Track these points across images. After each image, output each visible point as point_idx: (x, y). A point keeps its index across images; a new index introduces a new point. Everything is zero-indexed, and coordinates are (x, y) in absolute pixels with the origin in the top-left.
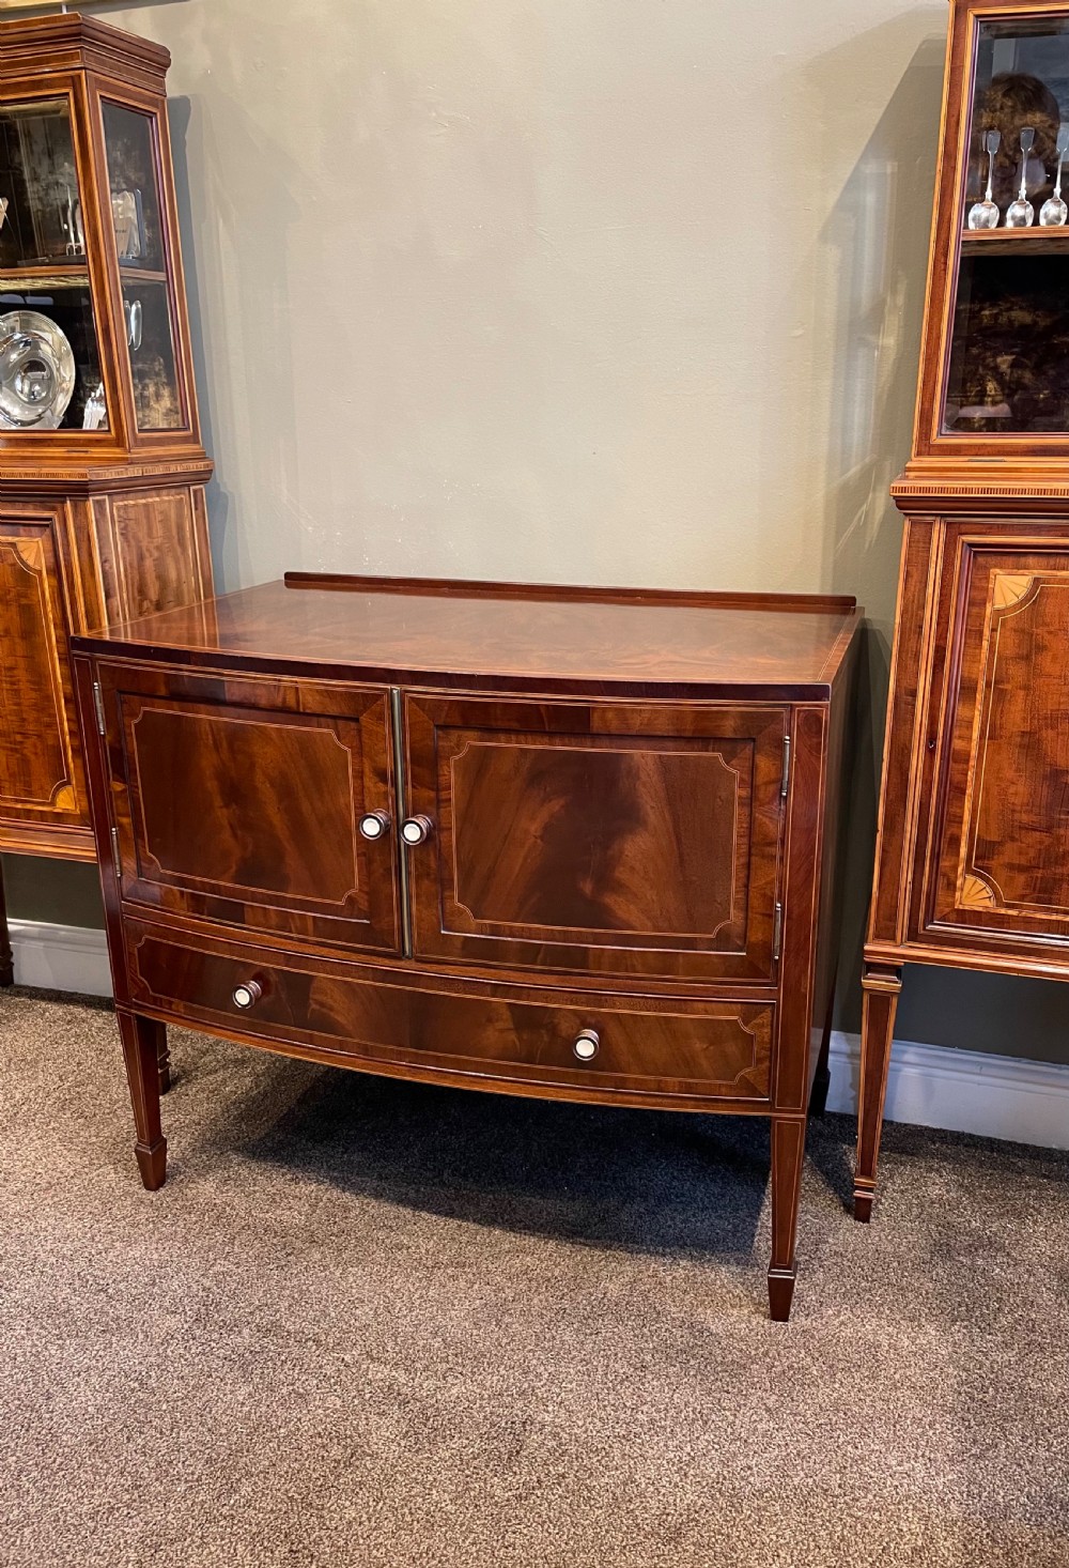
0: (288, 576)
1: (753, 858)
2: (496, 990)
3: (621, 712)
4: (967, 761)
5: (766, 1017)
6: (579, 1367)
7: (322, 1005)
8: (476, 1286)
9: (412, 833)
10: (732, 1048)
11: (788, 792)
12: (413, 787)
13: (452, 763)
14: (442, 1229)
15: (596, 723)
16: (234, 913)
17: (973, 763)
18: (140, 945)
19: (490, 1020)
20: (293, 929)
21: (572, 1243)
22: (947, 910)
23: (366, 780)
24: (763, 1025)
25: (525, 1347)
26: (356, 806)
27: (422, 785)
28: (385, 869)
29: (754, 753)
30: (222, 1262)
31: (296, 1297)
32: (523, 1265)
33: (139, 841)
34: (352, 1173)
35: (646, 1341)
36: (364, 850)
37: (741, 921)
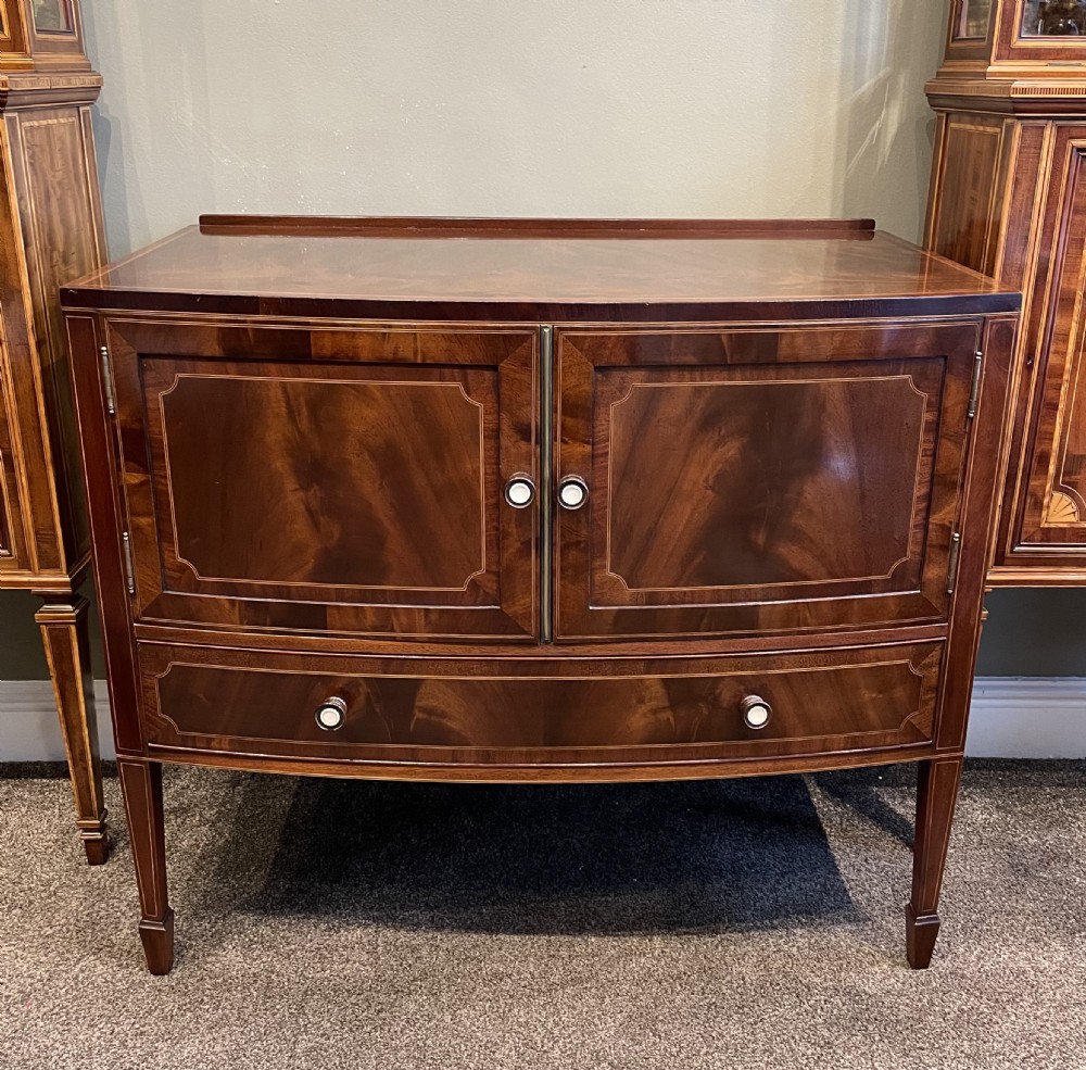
0: (203, 219)
1: (935, 488)
2: (651, 665)
3: (811, 336)
4: (1061, 376)
5: (936, 654)
6: (766, 1059)
7: (430, 711)
8: (607, 1000)
9: (572, 496)
10: (900, 693)
11: (975, 414)
12: (563, 441)
13: (613, 410)
14: (532, 948)
15: (784, 351)
16: (314, 618)
17: (1066, 377)
18: (164, 674)
19: (641, 701)
20: (396, 627)
21: (677, 935)
22: (1032, 530)
23: (505, 442)
24: (930, 665)
25: (699, 1051)
26: (488, 471)
27: (575, 439)
28: (522, 543)
29: (944, 373)
30: (305, 1037)
31: (417, 1056)
32: (642, 969)
33: (165, 545)
34: (395, 908)
35: (813, 1017)
36: (495, 524)
37: (918, 558)
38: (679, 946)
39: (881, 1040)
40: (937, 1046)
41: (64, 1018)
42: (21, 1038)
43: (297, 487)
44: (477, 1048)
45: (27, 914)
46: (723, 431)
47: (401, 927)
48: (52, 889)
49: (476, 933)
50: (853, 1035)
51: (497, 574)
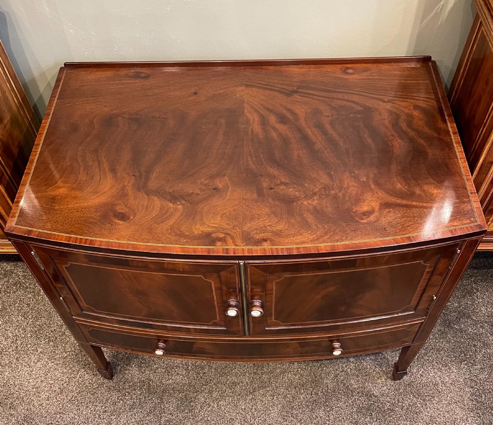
1: (428, 287)
2: (292, 340)
5: (418, 325)
9: (256, 313)
10: (400, 335)
13: (274, 283)
18: (89, 330)
19: (288, 347)
24: (416, 327)
26: (218, 297)
29: (440, 258)
36: (222, 310)
37: (416, 304)
38: (304, 367)
39: (376, 421)
42: (63, 413)
43: (132, 296)
46: (328, 285)
50: (366, 418)
51: (225, 321)
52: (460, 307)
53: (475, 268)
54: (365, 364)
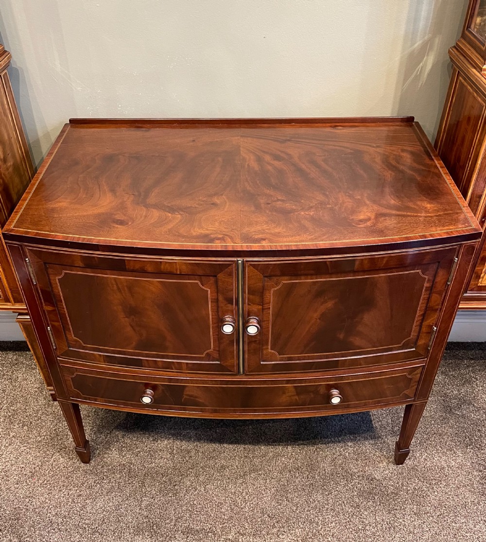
1: (427, 312)
2: (288, 382)
5: (419, 371)
6: (332, 514)
7: (190, 396)
8: (268, 481)
9: (252, 330)
10: (402, 384)
11: (451, 282)
12: (249, 304)
13: (272, 292)
14: (238, 452)
15: (357, 266)
18: (73, 376)
19: (284, 393)
20: (173, 367)
22: (474, 287)
23: (221, 304)
24: (417, 374)
25: (305, 509)
26: (213, 314)
27: (254, 304)
28: (230, 341)
29: (438, 268)
30: (145, 498)
31: (190, 509)
32: (283, 464)
33: (67, 332)
34: (180, 429)
35: (353, 491)
36: (217, 333)
37: (416, 337)
38: (299, 451)
39: (380, 504)
40: (403, 508)
41: (49, 487)
42: (32, 497)
43: (124, 316)
44: (214, 506)
45: (30, 430)
46: (326, 298)
47: (183, 439)
48: (39, 415)
49: (214, 443)
50: (368, 502)
51: (219, 351)
52: (460, 394)
53: (472, 359)
54: (364, 448)
